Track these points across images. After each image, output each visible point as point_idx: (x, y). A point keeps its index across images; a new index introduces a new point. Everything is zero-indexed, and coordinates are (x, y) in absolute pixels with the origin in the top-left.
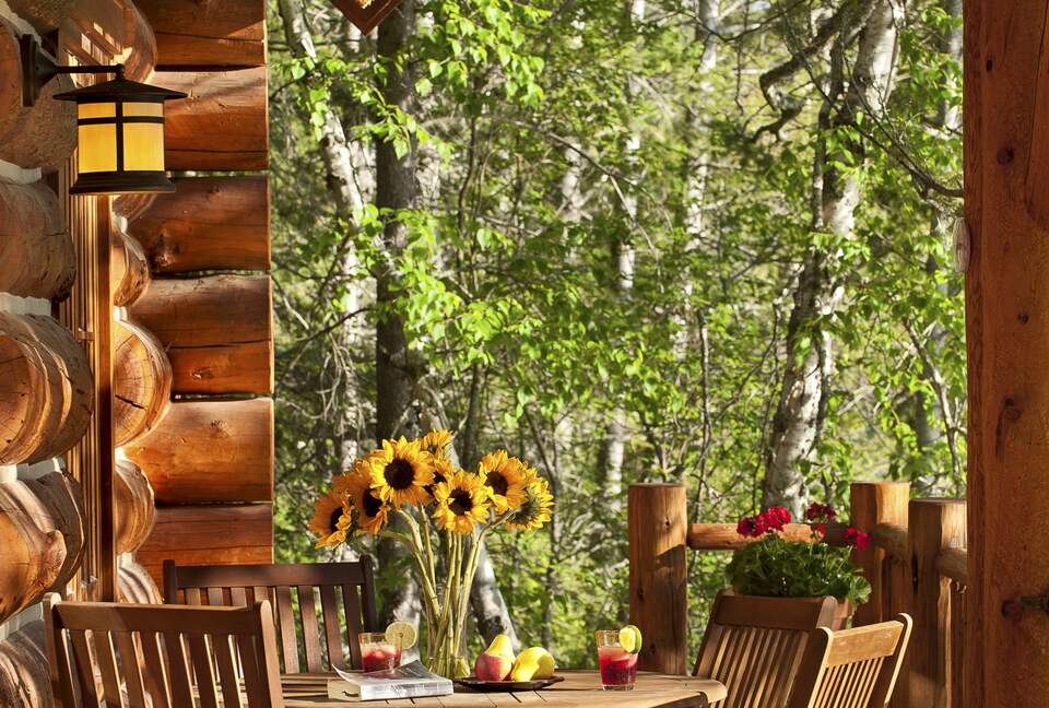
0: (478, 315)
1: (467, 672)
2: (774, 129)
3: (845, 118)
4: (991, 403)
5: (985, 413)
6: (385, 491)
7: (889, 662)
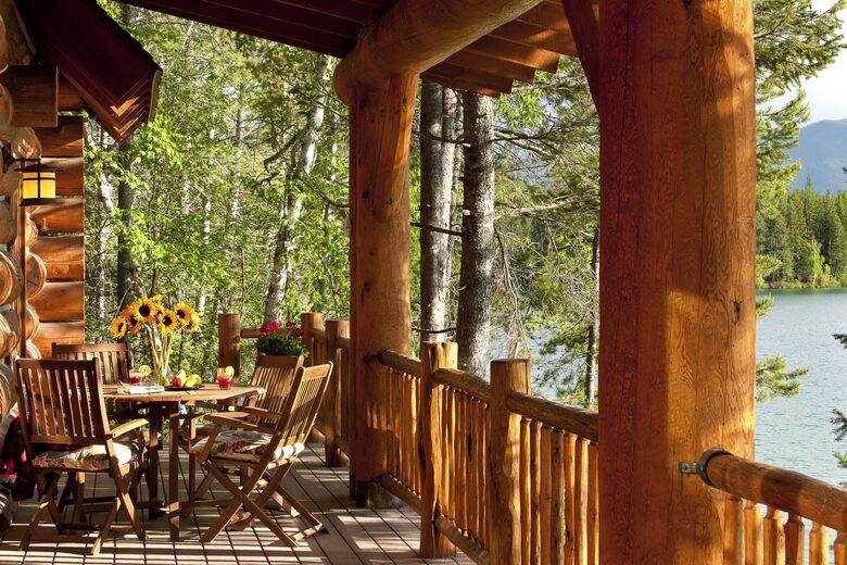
0: (158, 250)
1: (168, 384)
2: (268, 180)
3: (296, 177)
4: (359, 284)
5: (357, 289)
6: (139, 317)
7: (325, 379)
